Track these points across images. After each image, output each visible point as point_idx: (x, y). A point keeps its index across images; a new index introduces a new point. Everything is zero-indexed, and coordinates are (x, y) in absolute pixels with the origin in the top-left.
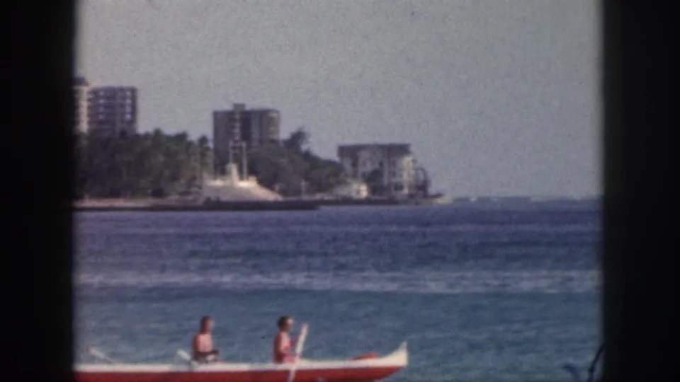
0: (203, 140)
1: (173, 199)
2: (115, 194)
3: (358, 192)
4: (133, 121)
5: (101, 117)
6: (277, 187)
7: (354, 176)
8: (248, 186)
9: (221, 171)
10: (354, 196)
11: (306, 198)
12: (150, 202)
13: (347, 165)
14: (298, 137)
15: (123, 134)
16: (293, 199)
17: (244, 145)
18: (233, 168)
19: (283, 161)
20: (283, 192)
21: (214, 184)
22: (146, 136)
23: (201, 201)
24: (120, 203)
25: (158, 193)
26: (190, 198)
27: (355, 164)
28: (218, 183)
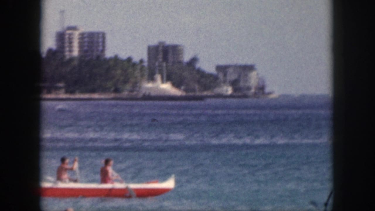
0: (141, 61)
1: (125, 94)
2: (93, 91)
3: (227, 91)
4: (103, 51)
5: (86, 48)
6: (183, 88)
7: (225, 82)
8: (167, 87)
9: (152, 78)
10: (225, 93)
11: (198, 94)
12: (112, 95)
13: (221, 76)
14: (194, 60)
15: (98, 57)
16: (191, 94)
17: (164, 64)
18: (158, 77)
19: (186, 74)
20: (186, 90)
21: (148, 86)
22: (111, 59)
23: (141, 95)
24: (96, 96)
25: (117, 90)
26: (135, 93)
27: (225, 75)
28: (150, 85)
